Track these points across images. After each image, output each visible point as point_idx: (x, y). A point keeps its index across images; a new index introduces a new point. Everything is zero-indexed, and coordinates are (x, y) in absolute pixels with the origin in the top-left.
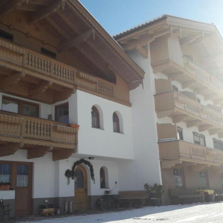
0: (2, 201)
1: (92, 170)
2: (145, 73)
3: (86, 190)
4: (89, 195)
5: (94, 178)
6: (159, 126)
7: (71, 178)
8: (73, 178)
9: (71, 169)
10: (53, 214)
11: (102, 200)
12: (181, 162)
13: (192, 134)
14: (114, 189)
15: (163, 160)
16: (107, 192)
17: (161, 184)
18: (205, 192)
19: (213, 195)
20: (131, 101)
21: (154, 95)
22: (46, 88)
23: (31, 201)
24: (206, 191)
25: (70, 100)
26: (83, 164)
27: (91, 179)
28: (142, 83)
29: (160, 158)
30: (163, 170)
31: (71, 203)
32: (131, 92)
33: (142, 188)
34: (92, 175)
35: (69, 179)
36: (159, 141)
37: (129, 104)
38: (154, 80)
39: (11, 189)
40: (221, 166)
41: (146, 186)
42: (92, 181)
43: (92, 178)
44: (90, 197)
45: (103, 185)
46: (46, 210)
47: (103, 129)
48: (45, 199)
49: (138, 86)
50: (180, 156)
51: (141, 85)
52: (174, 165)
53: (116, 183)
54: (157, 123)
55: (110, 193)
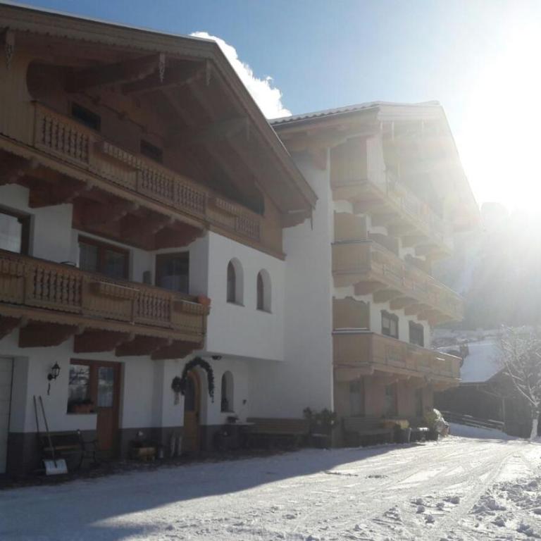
0: (79, 433)
1: (211, 379)
2: (317, 199)
3: (198, 415)
4: (202, 423)
5: (213, 393)
6: (336, 302)
7: (180, 394)
8: (183, 393)
9: (180, 376)
10: (154, 458)
11: (226, 434)
12: (372, 373)
13: (380, 314)
14: (242, 413)
15: (339, 365)
16: (231, 419)
17: (332, 409)
18: (396, 424)
19: (407, 430)
20: (284, 250)
21: (332, 244)
22: (161, 227)
23: (118, 432)
24: (397, 422)
25: (193, 248)
26: (198, 366)
27: (209, 395)
28: (310, 216)
29: (335, 363)
30: (337, 384)
31: (181, 439)
32: (287, 231)
33: (298, 414)
34: (211, 387)
35: (177, 395)
36: (334, 330)
37: (281, 255)
38: (333, 212)
39: (92, 412)
40: (425, 377)
41: (308, 411)
42: (209, 399)
43: (210, 393)
44: (205, 428)
45: (225, 405)
46: (143, 451)
47: (242, 305)
48: (137, 430)
49: (302, 221)
50: (373, 362)
51: (307, 221)
52: (359, 376)
53: (245, 401)
54: (334, 297)
55: (237, 421)
